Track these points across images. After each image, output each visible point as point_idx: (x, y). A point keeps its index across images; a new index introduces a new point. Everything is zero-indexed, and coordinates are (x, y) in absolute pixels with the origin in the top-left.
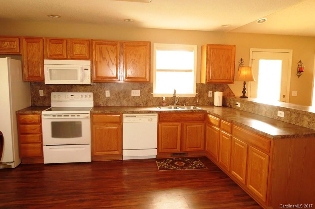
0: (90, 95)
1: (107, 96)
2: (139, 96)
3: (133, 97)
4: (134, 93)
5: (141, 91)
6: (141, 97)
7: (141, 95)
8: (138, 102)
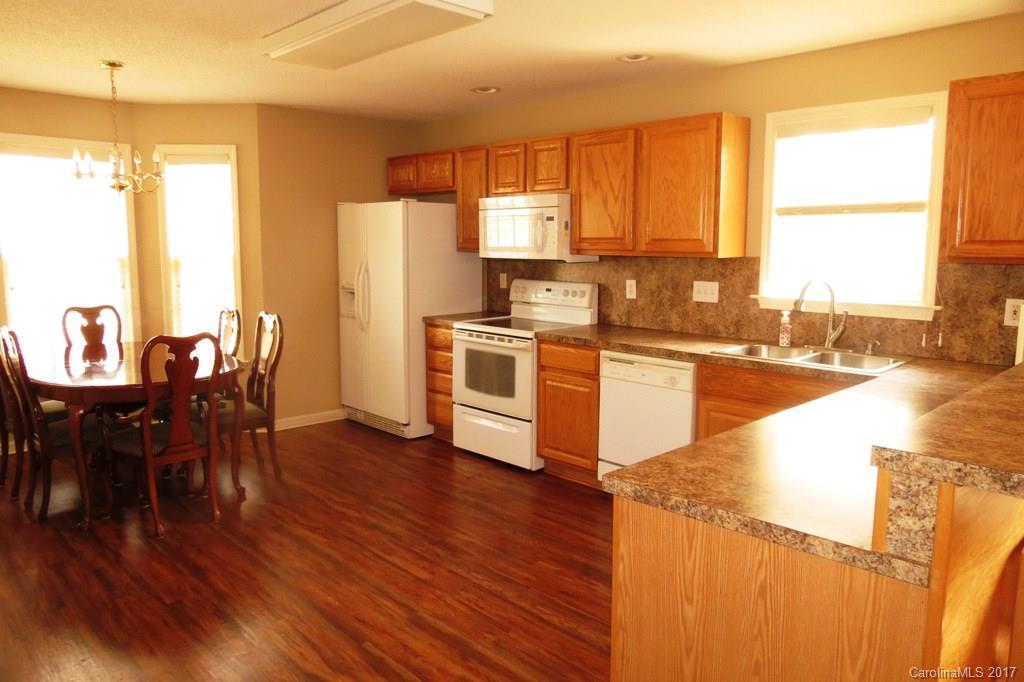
0: (582, 289)
1: (629, 296)
2: (716, 301)
3: (699, 304)
4: (699, 292)
5: (723, 284)
6: (722, 306)
7: (720, 301)
8: (710, 321)
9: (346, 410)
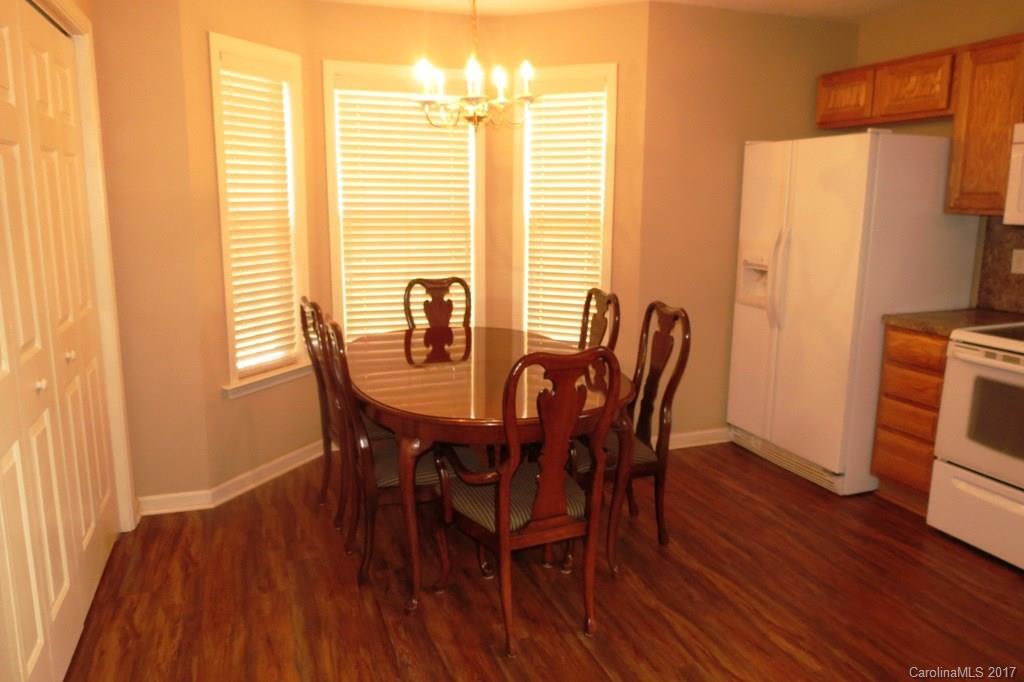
9: (733, 431)
